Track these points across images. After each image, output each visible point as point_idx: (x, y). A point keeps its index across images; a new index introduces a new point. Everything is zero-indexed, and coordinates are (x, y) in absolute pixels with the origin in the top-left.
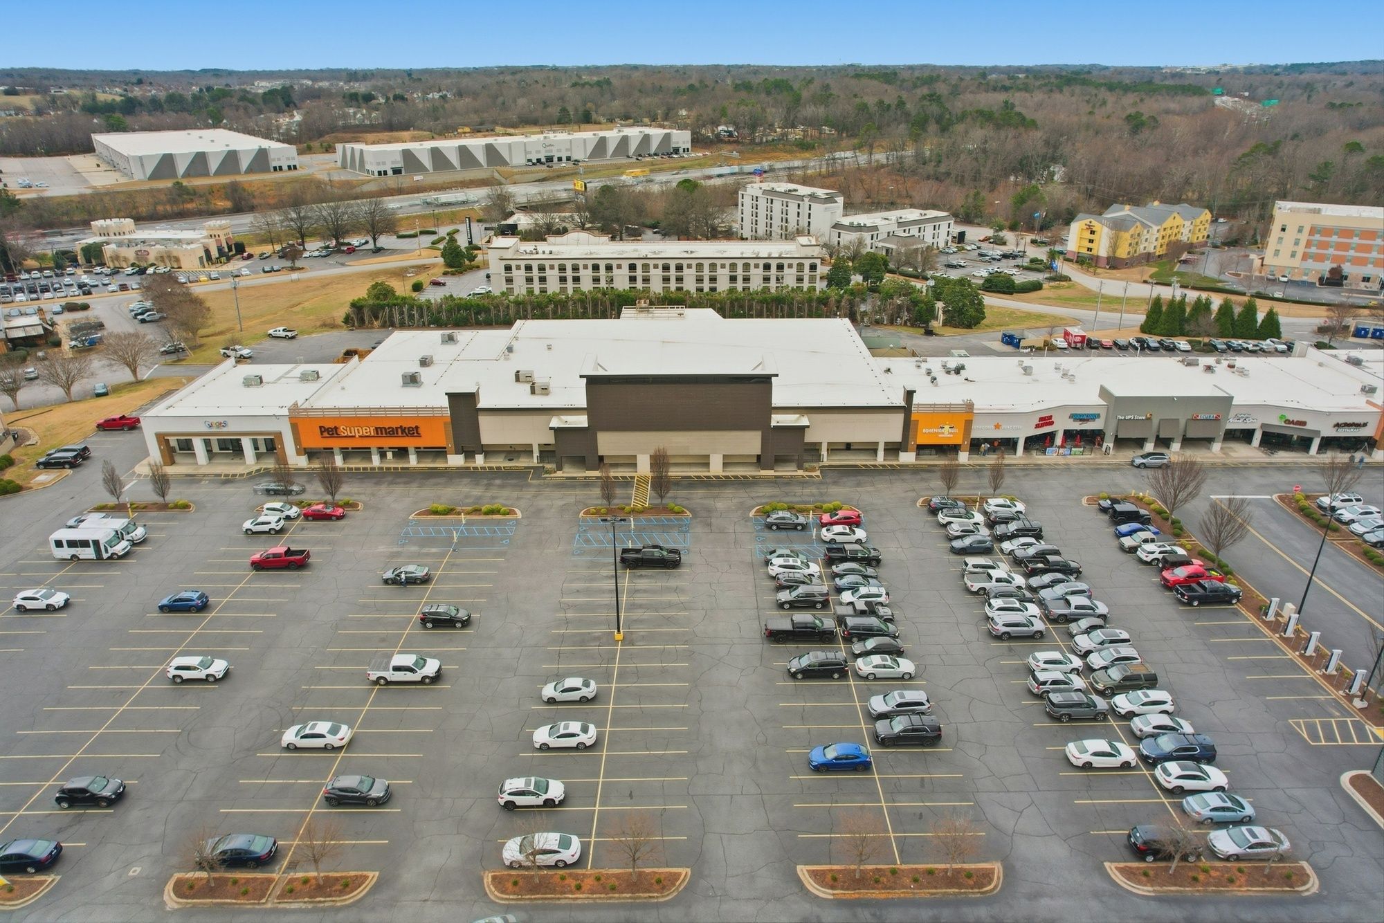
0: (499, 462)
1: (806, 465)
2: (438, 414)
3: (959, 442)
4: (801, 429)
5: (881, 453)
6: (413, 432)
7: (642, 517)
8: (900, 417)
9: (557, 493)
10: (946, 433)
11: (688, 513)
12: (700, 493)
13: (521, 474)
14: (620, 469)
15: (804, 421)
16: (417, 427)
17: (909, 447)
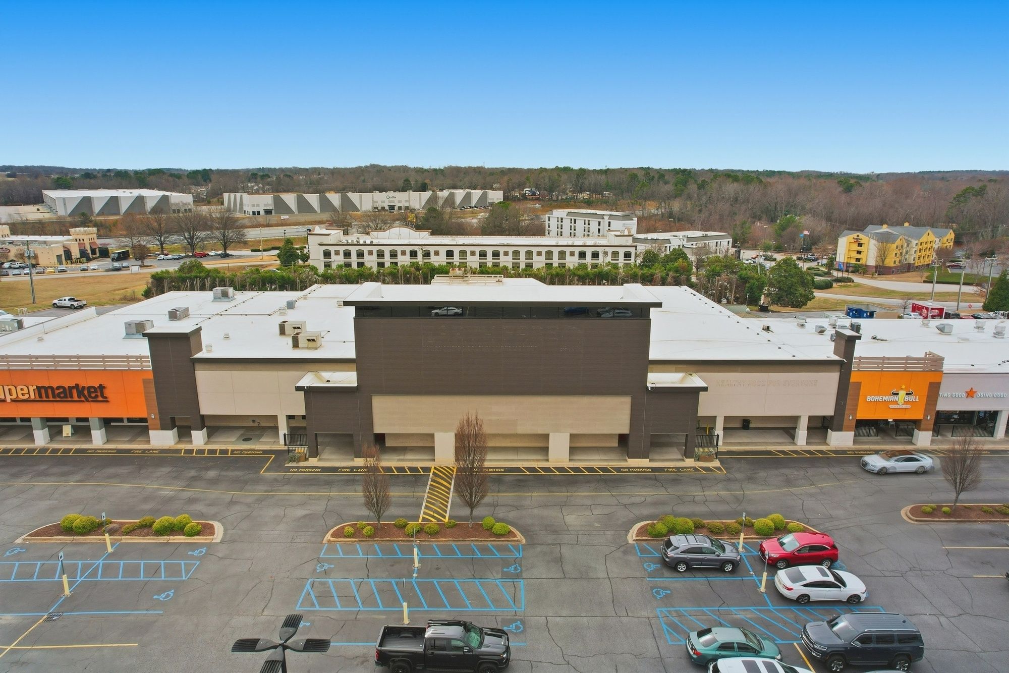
0: (230, 443)
1: (699, 451)
2: (135, 366)
3: (918, 416)
4: (695, 392)
5: (802, 434)
6: (96, 394)
7: (435, 543)
8: (833, 378)
9: (299, 495)
10: (901, 401)
11: (519, 536)
12: (535, 496)
13: (252, 462)
14: (409, 456)
15: (695, 381)
16: (102, 387)
17: (845, 423)
